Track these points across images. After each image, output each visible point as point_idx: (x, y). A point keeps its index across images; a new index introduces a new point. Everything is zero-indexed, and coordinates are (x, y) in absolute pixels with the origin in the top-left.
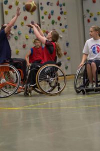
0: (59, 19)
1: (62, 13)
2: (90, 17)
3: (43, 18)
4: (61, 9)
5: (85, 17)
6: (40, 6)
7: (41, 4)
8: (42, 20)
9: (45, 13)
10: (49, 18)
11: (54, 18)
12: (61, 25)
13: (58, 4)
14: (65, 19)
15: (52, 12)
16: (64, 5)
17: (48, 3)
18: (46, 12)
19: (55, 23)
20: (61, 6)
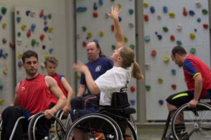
0: (42, 38)
1: (46, 29)
2: (88, 38)
3: (19, 34)
4: (45, 23)
5: (79, 38)
6: (16, 16)
7: (18, 13)
8: (17, 38)
9: (23, 28)
10: (29, 35)
11: (35, 36)
12: (44, 47)
13: (41, 15)
14: (50, 39)
15: (33, 27)
16: (50, 17)
17: (28, 13)
18: (25, 26)
19: (36, 45)
20: (45, 18)
